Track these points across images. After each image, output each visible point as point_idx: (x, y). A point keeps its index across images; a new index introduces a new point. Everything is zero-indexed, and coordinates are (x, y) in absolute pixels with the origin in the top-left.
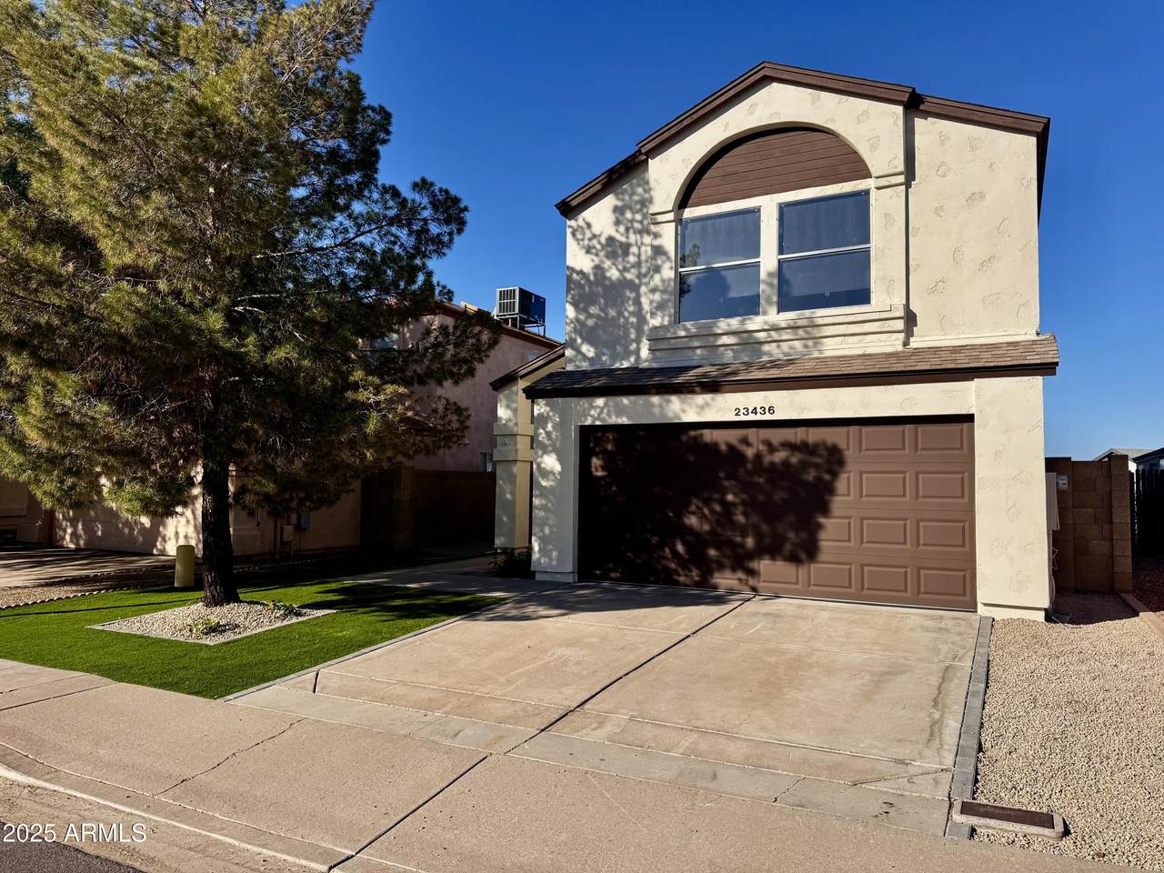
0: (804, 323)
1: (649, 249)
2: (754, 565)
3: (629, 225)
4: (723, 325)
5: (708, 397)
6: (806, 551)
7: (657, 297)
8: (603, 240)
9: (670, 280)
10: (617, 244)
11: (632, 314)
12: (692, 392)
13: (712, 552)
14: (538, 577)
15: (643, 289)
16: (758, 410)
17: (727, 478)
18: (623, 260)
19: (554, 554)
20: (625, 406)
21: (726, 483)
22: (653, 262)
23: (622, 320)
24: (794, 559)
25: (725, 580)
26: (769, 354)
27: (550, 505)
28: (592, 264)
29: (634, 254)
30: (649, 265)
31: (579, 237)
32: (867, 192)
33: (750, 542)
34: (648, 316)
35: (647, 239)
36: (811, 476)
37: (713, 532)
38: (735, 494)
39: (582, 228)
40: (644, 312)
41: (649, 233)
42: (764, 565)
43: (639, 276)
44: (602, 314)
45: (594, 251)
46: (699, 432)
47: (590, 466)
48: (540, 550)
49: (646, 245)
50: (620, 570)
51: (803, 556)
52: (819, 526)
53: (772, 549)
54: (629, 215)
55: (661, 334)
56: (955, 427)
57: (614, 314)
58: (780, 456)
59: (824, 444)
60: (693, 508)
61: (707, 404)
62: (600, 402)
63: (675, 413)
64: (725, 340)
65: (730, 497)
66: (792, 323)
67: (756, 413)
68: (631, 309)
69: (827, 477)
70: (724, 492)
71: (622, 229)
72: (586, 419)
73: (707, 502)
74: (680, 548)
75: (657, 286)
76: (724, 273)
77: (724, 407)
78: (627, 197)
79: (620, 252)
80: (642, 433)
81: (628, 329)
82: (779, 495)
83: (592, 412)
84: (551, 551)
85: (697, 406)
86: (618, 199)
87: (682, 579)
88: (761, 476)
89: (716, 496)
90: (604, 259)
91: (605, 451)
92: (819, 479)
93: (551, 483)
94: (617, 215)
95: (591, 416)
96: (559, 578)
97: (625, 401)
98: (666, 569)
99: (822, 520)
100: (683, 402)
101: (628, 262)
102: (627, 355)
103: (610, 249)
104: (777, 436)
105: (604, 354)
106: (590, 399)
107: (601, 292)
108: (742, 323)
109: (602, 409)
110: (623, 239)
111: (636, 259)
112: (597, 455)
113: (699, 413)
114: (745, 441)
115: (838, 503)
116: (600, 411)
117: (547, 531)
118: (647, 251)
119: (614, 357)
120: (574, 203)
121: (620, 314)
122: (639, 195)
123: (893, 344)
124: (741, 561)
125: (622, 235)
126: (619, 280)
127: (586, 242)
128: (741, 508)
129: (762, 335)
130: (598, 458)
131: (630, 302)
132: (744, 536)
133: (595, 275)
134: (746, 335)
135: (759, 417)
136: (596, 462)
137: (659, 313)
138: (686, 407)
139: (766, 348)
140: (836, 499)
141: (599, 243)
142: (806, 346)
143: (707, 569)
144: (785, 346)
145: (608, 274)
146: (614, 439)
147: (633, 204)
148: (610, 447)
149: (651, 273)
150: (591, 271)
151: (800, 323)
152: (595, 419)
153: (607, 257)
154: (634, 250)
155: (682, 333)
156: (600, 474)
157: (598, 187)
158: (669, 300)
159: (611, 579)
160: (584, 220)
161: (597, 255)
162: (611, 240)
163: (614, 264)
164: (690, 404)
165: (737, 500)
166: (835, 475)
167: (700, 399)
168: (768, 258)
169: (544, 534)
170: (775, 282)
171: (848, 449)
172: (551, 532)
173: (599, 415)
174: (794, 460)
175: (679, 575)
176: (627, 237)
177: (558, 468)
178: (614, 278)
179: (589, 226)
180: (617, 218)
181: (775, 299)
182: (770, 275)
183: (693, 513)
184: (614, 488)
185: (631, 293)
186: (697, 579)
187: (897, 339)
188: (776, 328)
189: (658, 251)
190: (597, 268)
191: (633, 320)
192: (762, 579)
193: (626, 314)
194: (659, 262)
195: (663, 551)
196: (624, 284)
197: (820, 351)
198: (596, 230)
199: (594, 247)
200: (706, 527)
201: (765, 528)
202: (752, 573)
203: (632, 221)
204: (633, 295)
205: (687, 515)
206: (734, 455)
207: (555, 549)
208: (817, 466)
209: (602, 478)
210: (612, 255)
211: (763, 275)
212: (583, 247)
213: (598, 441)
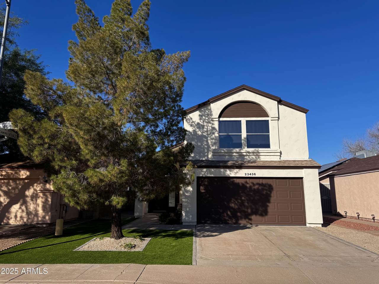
0: (256, 151)
1: (210, 128)
2: (250, 217)
3: (204, 120)
4: (234, 150)
5: (237, 170)
6: (265, 213)
7: (214, 141)
8: (196, 123)
9: (217, 137)
10: (201, 125)
11: (206, 145)
12: (234, 168)
13: (239, 214)
14: (184, 224)
15: (209, 138)
16: (251, 174)
17: (242, 193)
18: (202, 130)
19: (191, 216)
20: (213, 172)
21: (242, 194)
22: (212, 131)
23: (202, 146)
24: (262, 215)
25: (243, 222)
26: (247, 159)
27: (189, 201)
28: (193, 130)
29: (206, 128)
30: (210, 132)
31: (188, 121)
32: (268, 121)
33: (249, 211)
34: (211, 146)
35: (210, 125)
36: (265, 192)
37: (239, 208)
38: (245, 198)
39: (189, 119)
40: (209, 144)
41: (210, 123)
42: (253, 217)
43: (208, 134)
44: (196, 144)
45: (193, 126)
46: (233, 179)
47: (200, 189)
48: (185, 215)
49: (209, 126)
50: (210, 220)
51: (264, 214)
52: (268, 206)
53: (256, 213)
54: (204, 117)
55: (216, 151)
56: (298, 180)
57: (200, 144)
58: (256, 187)
59: (268, 184)
60: (232, 201)
61: (237, 172)
62: (205, 170)
63: (228, 174)
64: (235, 154)
65: (243, 198)
66: (253, 151)
67: (251, 175)
68: (205, 143)
69: (269, 193)
70: (241, 197)
71: (202, 121)
72: (200, 175)
73: (237, 199)
74: (229, 213)
75: (213, 138)
76: (231, 136)
77: (242, 173)
78: (203, 113)
79: (201, 127)
80: (216, 179)
81: (204, 149)
82: (257, 198)
83: (202, 173)
84: (189, 215)
85: (234, 172)
86: (200, 113)
87: (230, 222)
88: (251, 192)
89: (239, 198)
90: (196, 129)
91: (204, 185)
92: (267, 193)
93: (189, 194)
94: (200, 117)
95: (202, 174)
96: (191, 224)
97: (213, 170)
98: (225, 220)
99: (268, 204)
100: (230, 171)
101: (204, 130)
102: (204, 156)
103: (198, 126)
104: (255, 181)
105: (197, 156)
106: (201, 169)
107: (196, 138)
108: (240, 150)
109: (205, 172)
110: (202, 124)
111: (207, 130)
112: (202, 186)
113: (235, 175)
114: (246, 182)
115: (272, 199)
116: (204, 172)
117: (188, 209)
118: (209, 128)
119: (200, 157)
120: (187, 112)
121: (202, 145)
122: (207, 112)
123: (277, 159)
124: (247, 216)
125: (202, 122)
126: (201, 135)
127: (191, 123)
128: (246, 201)
129: (245, 154)
130: (202, 187)
131: (205, 141)
132: (248, 209)
133: (194, 133)
134: (240, 153)
135: (252, 176)
136: (202, 188)
137: (214, 145)
138: (231, 173)
139: (246, 157)
140: (272, 198)
141: (195, 124)
142: (256, 158)
143: (237, 219)
144: (251, 157)
145: (198, 133)
146: (207, 181)
147: (205, 115)
148: (206, 183)
149: (212, 134)
150: (192, 132)
151: (255, 151)
152: (203, 175)
153: (197, 128)
154: (206, 127)
155: (223, 152)
156: (203, 191)
157: (195, 108)
158: (217, 142)
159: (208, 223)
160: (190, 117)
161: (194, 127)
162: (198, 124)
163: (199, 130)
164: (232, 172)
165: (245, 199)
166: (271, 192)
167: (236, 170)
168: (244, 134)
169: (187, 210)
170: (246, 140)
171: (273, 185)
172: (189, 209)
173: (204, 174)
174: (260, 188)
175: (229, 221)
176: (204, 124)
177: (191, 189)
178: (200, 134)
179: (191, 119)
180: (200, 118)
181: (246, 145)
182: (245, 138)
183: (233, 203)
184: (208, 195)
185: (205, 139)
186: (234, 222)
187: (278, 158)
188: (249, 152)
189: (214, 128)
190: (194, 131)
191: (206, 146)
192: (253, 221)
193: (204, 145)
194: (214, 131)
195: (224, 214)
196: (202, 136)
197: (260, 159)
198: (194, 120)
199: (193, 125)
200: (237, 207)
201: (253, 207)
202: (251, 219)
203: (205, 119)
204: (205, 140)
205: (231, 203)
206: (244, 187)
207: (191, 215)
208: (266, 190)
209: (204, 192)
210: (199, 128)
211: (243, 138)
212: (190, 124)
213: (202, 181)
